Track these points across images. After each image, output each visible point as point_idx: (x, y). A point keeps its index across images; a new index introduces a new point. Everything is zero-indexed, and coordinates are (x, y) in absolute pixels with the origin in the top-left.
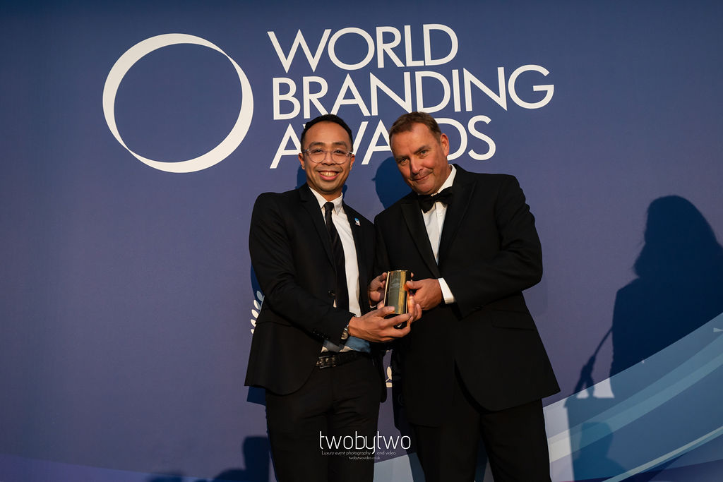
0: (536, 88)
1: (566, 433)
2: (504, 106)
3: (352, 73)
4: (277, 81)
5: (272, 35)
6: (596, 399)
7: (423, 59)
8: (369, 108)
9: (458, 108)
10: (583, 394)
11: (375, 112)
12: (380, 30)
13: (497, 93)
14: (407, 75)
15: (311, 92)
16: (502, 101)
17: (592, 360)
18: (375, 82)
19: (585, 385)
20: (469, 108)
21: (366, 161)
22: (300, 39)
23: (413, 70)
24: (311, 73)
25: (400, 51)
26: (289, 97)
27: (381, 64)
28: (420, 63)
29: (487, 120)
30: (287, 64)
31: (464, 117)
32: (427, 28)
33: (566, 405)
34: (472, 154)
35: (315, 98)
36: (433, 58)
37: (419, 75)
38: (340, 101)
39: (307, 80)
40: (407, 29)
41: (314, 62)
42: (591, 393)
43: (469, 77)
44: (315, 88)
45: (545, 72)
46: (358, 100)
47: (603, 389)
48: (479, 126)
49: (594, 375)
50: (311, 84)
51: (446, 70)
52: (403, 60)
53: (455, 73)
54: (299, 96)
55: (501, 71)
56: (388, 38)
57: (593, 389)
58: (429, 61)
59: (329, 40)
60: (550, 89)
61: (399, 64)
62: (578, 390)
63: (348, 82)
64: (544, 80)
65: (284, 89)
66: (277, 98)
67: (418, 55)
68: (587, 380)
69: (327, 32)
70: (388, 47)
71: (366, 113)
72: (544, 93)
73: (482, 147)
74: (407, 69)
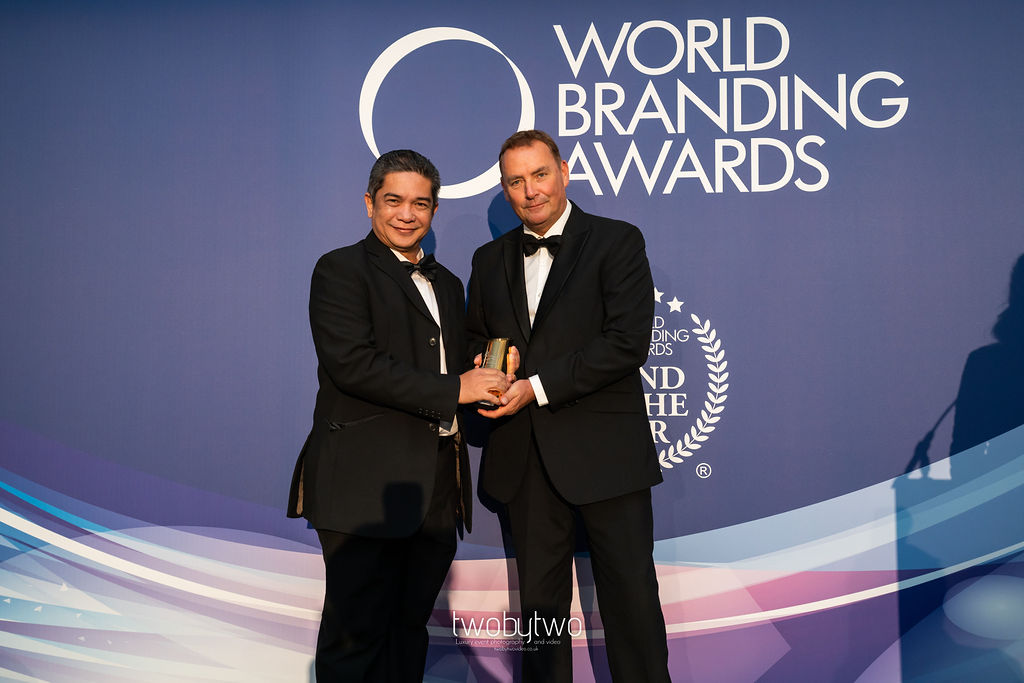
0: (886, 102)
1: (893, 517)
2: (843, 124)
3: (656, 79)
4: (563, 88)
5: (558, 29)
6: (931, 479)
7: (744, 61)
8: (675, 125)
9: (784, 126)
10: (916, 474)
11: (682, 129)
12: (692, 24)
13: (836, 108)
14: (723, 83)
15: (605, 102)
16: (840, 118)
17: (930, 436)
18: (683, 91)
19: (918, 464)
20: (799, 125)
21: (668, 189)
22: (592, 34)
23: (731, 77)
24: (605, 79)
25: (716, 52)
26: (577, 108)
27: (691, 68)
28: (740, 68)
29: (820, 141)
30: (576, 66)
31: (791, 138)
32: (751, 22)
33: (894, 486)
34: (799, 183)
35: (609, 109)
36: (757, 61)
37: (738, 83)
38: (640, 114)
39: (600, 87)
40: (727, 22)
41: (609, 65)
42: (925, 474)
43: (801, 86)
44: (610, 97)
45: (898, 81)
46: (661, 113)
47: (941, 469)
48: (810, 149)
49: (930, 453)
50: (605, 92)
51: (772, 77)
52: (720, 64)
53: (784, 80)
54: (590, 106)
55: (842, 78)
56: (702, 34)
57: (928, 469)
58: (752, 66)
59: (628, 36)
60: (903, 103)
61: (714, 68)
62: (910, 469)
63: (650, 90)
64: (896, 92)
65: (572, 98)
66: (563, 109)
67: (739, 56)
68: (921, 457)
69: (627, 26)
70: (701, 46)
71: (670, 129)
72: (895, 108)
73: (812, 176)
74: (723, 74)
